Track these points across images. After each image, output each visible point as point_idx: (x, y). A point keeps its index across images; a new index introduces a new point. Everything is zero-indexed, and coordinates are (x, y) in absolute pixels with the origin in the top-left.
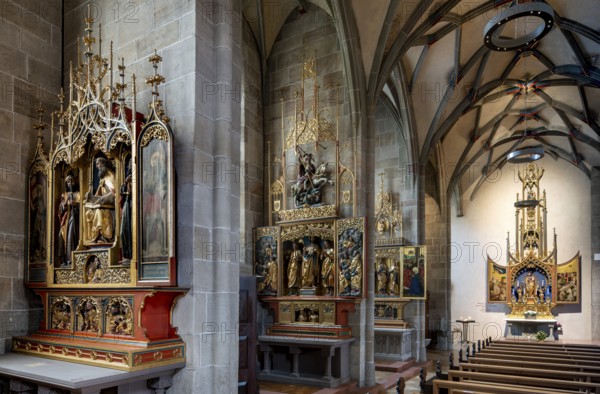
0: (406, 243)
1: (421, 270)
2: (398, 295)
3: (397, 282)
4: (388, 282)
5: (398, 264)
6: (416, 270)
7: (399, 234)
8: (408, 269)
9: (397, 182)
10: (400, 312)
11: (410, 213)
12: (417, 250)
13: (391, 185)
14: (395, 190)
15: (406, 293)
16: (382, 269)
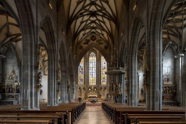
0: (16, 82)
1: (19, 88)
2: (14, 93)
3: (14, 90)
4: (12, 90)
5: (14, 86)
6: (18, 88)
7: (15, 79)
8: (16, 87)
9: (15, 68)
10: (15, 97)
11: (17, 75)
12: (18, 83)
13: (13, 68)
14: (14, 70)
15: (16, 93)
16: (11, 87)
